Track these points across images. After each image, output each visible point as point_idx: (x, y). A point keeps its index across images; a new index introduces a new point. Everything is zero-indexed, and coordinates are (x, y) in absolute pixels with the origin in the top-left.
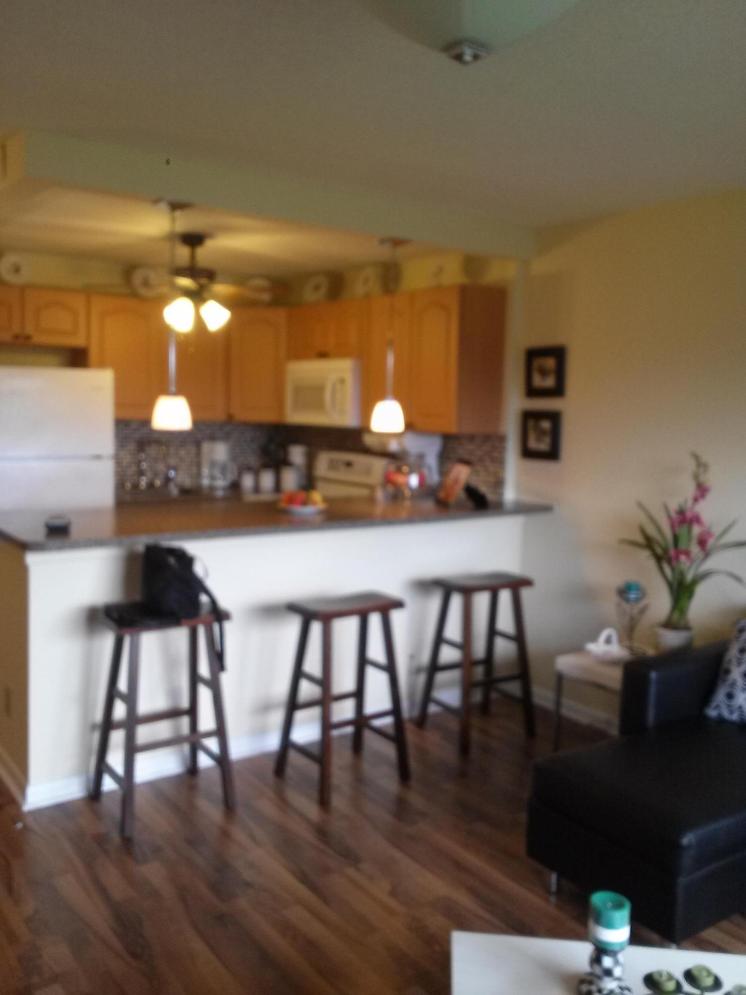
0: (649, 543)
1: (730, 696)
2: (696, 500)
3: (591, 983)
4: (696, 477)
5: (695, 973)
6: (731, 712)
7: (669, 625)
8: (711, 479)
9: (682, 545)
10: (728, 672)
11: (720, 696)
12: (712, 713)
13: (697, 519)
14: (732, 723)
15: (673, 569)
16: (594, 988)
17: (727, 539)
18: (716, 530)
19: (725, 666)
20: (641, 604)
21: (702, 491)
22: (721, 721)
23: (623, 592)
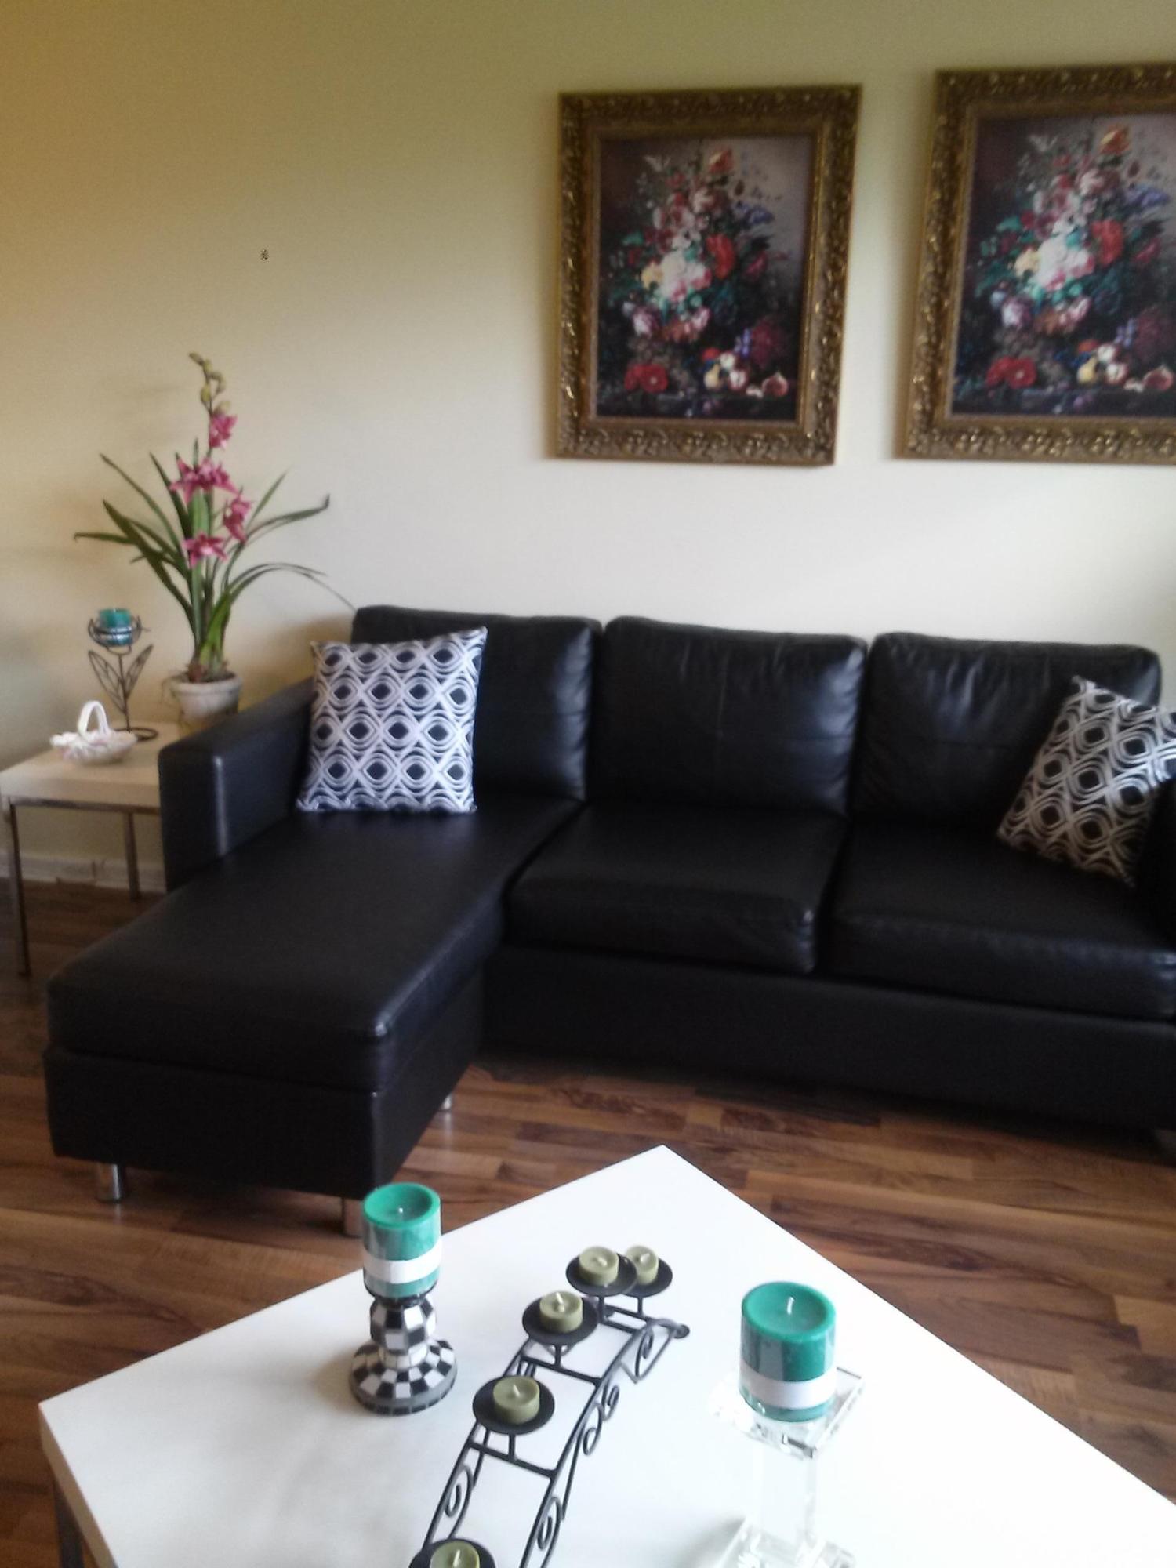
0: (129, 533)
1: (337, 771)
2: (214, 443)
3: (379, 1369)
4: (206, 399)
5: (586, 1264)
6: (342, 798)
7: (194, 674)
8: (232, 401)
9: (200, 528)
10: (325, 732)
11: (321, 773)
12: (311, 805)
13: (220, 478)
14: (346, 812)
15: (187, 575)
16: (390, 1376)
17: (271, 510)
18: (253, 496)
19: (317, 725)
20: (138, 648)
21: (221, 427)
22: (328, 813)
23: (102, 629)
